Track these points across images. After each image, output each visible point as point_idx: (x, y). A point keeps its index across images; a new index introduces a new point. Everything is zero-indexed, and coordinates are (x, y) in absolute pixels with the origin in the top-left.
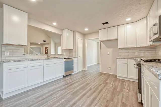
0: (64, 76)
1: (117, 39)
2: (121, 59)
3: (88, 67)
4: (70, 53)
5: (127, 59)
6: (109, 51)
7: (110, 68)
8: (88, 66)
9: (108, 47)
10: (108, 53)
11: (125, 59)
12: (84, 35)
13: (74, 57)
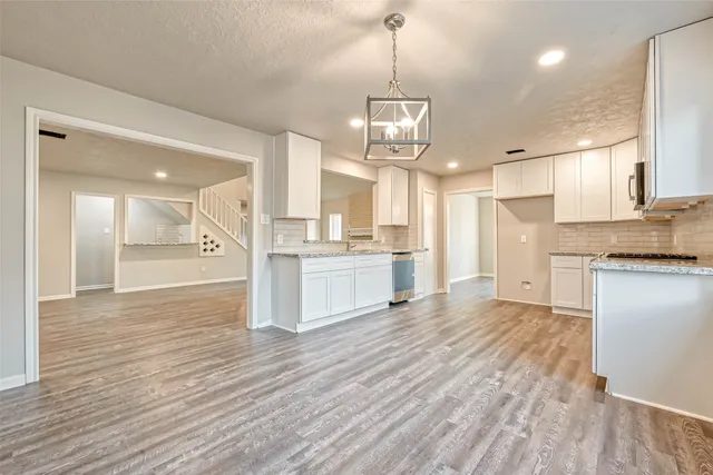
0: (391, 304)
1: (552, 196)
2: (563, 254)
3: (452, 285)
4: (397, 239)
5: (583, 255)
6: (527, 233)
7: (528, 287)
8: (452, 281)
9: (524, 219)
10: (524, 238)
11: (575, 255)
12: (440, 179)
13: (417, 251)
